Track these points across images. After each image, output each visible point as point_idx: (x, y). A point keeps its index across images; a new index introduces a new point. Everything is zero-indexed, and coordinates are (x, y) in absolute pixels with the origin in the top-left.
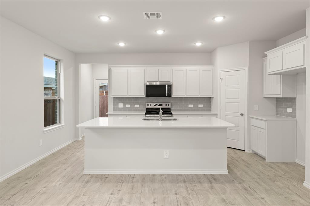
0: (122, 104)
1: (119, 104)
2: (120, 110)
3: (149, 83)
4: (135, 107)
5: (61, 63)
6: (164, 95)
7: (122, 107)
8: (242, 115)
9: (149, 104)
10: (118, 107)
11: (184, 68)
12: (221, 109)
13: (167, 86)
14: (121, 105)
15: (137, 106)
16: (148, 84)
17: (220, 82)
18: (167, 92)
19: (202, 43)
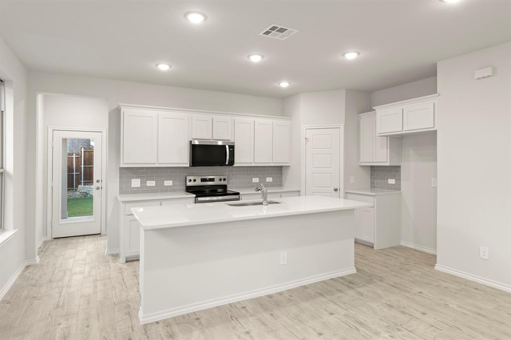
0: (139, 180)
1: (132, 180)
2: (136, 191)
3: (199, 142)
4: (165, 185)
5: (6, 89)
6: (222, 163)
7: (140, 186)
8: (336, 190)
9: (192, 178)
10: (131, 186)
11: (251, 120)
12: (306, 183)
13: (227, 147)
14: (136, 183)
15: (168, 183)
16: (197, 143)
17: (305, 144)
18: (228, 158)
19: (290, 83)
